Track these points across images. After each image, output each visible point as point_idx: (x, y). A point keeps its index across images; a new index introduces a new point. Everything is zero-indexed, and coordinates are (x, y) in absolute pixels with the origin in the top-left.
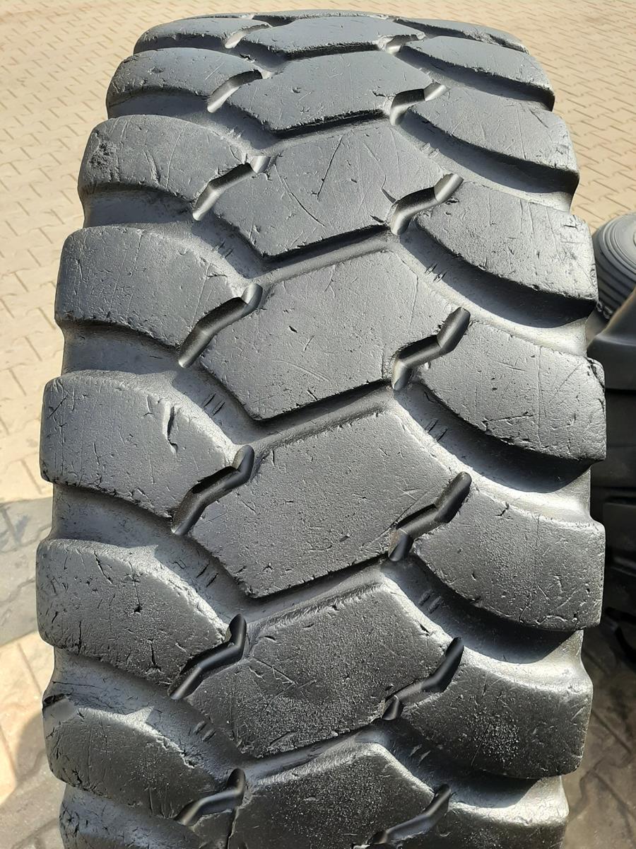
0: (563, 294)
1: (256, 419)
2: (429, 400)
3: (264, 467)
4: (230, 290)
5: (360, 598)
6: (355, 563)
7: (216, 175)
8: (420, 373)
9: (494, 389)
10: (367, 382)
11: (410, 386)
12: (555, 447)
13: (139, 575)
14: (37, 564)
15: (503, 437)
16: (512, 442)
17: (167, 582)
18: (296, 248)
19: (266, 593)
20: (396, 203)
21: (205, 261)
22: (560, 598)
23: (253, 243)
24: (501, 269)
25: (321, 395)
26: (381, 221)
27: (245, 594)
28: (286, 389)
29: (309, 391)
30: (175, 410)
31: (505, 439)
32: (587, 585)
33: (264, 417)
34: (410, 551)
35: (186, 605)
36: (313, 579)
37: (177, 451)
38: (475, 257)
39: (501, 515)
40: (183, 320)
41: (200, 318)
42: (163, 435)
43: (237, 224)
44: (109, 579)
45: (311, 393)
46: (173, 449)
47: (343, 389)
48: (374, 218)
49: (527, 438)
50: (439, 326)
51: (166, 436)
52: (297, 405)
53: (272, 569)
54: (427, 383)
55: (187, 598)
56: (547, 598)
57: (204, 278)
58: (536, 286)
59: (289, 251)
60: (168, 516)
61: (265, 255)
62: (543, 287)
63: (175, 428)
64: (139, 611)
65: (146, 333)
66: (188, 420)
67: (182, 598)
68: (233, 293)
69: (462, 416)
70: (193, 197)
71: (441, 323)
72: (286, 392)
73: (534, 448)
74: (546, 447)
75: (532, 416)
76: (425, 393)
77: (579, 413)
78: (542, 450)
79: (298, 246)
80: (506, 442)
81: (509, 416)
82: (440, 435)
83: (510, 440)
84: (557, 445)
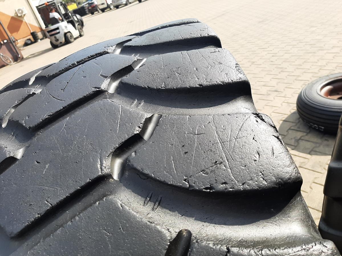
2: (142, 179)
9: (186, 153)
10: (90, 180)
12: (251, 182)
15: (204, 187)
16: (214, 189)
25: (55, 201)
31: (206, 188)
47: (72, 191)
48: (96, 88)
49: (224, 181)
50: (140, 127)
52: (38, 214)
54: (135, 166)
58: (200, 85)
59: (43, 121)
62: (205, 83)
71: (140, 125)
73: (233, 188)
74: (243, 184)
75: (222, 163)
76: (138, 174)
77: (261, 150)
78: (241, 188)
79: (48, 116)
80: (209, 191)
81: (203, 168)
82: (157, 203)
83: (210, 188)
84: (252, 179)
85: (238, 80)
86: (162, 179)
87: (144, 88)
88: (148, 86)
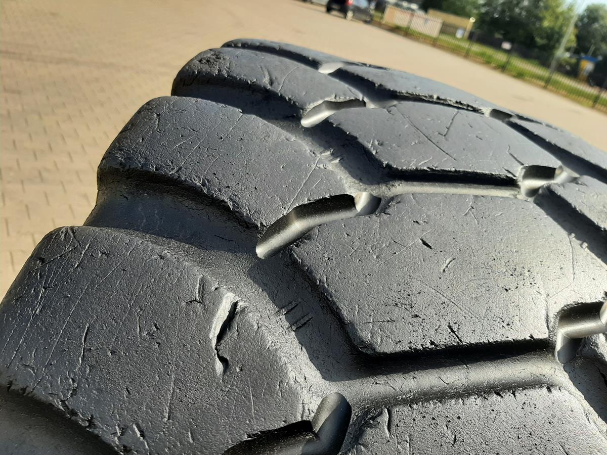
1: (365, 351)
7: (332, 99)
8: (595, 345)
11: (580, 362)
18: (425, 168)
20: (525, 168)
21: (314, 153)
23: (374, 153)
26: (515, 176)
28: (417, 316)
29: (450, 327)
30: (239, 308)
33: (379, 349)
37: (225, 372)
40: (277, 199)
41: (301, 203)
42: (210, 341)
43: (355, 134)
45: (453, 331)
46: (219, 366)
51: (214, 342)
57: (313, 166)
61: (389, 166)
63: (232, 334)
65: (223, 201)
68: (346, 190)
70: (306, 105)
72: (416, 319)
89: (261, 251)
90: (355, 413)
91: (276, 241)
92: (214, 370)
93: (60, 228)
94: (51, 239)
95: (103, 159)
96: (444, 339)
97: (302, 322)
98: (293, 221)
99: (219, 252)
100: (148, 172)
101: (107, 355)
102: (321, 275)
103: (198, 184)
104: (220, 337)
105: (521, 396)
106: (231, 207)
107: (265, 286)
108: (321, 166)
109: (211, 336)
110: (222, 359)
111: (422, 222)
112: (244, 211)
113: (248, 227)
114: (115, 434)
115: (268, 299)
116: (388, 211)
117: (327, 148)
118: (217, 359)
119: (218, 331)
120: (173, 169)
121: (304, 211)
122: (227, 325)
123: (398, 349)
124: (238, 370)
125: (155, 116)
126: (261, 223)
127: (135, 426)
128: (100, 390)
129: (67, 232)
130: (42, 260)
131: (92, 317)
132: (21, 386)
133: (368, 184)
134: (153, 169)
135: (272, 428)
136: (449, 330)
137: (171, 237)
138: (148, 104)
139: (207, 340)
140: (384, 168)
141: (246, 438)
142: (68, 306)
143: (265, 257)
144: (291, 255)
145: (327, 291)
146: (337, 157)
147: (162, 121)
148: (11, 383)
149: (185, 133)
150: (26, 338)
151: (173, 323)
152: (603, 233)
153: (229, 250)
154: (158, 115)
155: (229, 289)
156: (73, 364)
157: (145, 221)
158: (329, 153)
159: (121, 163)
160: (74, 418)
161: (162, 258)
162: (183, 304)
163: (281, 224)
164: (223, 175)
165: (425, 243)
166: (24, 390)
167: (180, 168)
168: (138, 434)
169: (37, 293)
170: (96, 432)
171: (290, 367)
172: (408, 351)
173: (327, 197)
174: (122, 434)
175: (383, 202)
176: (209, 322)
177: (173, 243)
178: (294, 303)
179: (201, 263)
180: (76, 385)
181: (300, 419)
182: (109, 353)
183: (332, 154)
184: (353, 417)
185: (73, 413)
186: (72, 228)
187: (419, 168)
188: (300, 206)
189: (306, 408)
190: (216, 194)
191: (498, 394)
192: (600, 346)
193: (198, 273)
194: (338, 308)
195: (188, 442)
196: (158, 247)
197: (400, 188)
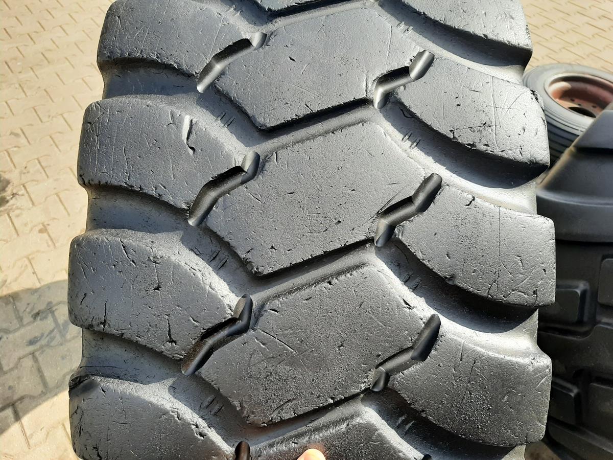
0: (506, 42)
1: (262, 128)
2: (405, 116)
3: (267, 165)
4: (240, 33)
5: (351, 275)
6: (347, 244)
8: (397, 94)
9: (458, 105)
10: (354, 99)
11: (389, 105)
12: (510, 152)
13: (159, 258)
14: (70, 253)
15: (467, 143)
16: (475, 147)
17: (183, 264)
18: (294, 4)
19: (270, 270)
21: (220, 15)
22: (521, 276)
24: (456, 22)
25: (316, 108)
27: (252, 272)
28: (287, 103)
29: (306, 105)
30: (194, 122)
31: (469, 144)
32: (543, 265)
33: (269, 125)
34: (393, 237)
35: (200, 283)
36: (310, 257)
37: (194, 153)
38: (435, 14)
39: (468, 205)
40: (201, 54)
41: (216, 53)
42: (183, 141)
44: (133, 262)
45: (307, 106)
46: (191, 151)
47: (335, 104)
49: (487, 143)
50: (411, 60)
51: (185, 141)
52: (296, 115)
53: (275, 249)
54: (403, 101)
55: (201, 278)
56: (510, 275)
57: (220, 25)
58: (486, 36)
59: (288, 7)
60: (185, 208)
61: (269, 10)
62: (491, 36)
63: (193, 136)
64: (158, 290)
65: (171, 64)
66: (204, 129)
67: (197, 277)
68: (243, 35)
69: (433, 126)
71: (412, 58)
72: (286, 105)
73: (493, 152)
74: (503, 151)
75: (490, 126)
76: (402, 110)
77: (526, 127)
78: (500, 154)
79: (296, 3)
80: (470, 147)
81: (471, 126)
82: (415, 144)
83: (473, 145)
84: (511, 150)
85: (524, 47)
86: (429, 123)
87: (419, 13)
88: (424, 12)
89: (200, 88)
90: (262, 158)
91: (208, 80)
92: (189, 154)
93: (92, 104)
94: (88, 111)
95: (98, 56)
96: (303, 112)
97: (230, 122)
98: (214, 65)
99: (178, 95)
100: (125, 59)
101: (137, 159)
102: (233, 94)
103: (154, 58)
104: (188, 138)
105: (345, 131)
106: (176, 67)
107: (207, 108)
108: (225, 23)
109: (183, 138)
110: (192, 148)
111: (289, 45)
112: (184, 67)
113: (189, 77)
114: (153, 190)
115: (210, 114)
116: (269, 44)
117: (231, 6)
118: (189, 148)
119: (186, 136)
120: (138, 52)
121: (220, 56)
122: (190, 133)
123: (278, 123)
124: (200, 151)
125: (117, 18)
126: (195, 72)
127: (160, 185)
128: (140, 174)
129: (96, 105)
130: (90, 123)
131: (124, 143)
132: (104, 182)
133: (260, 26)
134: (127, 55)
135: (222, 172)
136: (306, 106)
137: (150, 93)
138: (110, 9)
139: (182, 141)
140: (267, 12)
141: (211, 179)
142: (111, 142)
143: (203, 91)
144: (216, 87)
145: (239, 102)
146: (238, 11)
147: (123, 21)
148: (100, 182)
149: (138, 25)
150: (98, 161)
151: (163, 136)
152: (423, 16)
153: (184, 93)
154: (119, 17)
155: (186, 114)
156: (123, 166)
157: (134, 87)
158: (232, 9)
159: (108, 57)
160: (133, 188)
161: (148, 106)
162: (165, 126)
163: (207, 69)
164: (167, 48)
165: (291, 59)
166: (107, 183)
167: (142, 51)
168: (163, 188)
169: (94, 139)
170: (144, 192)
171: (225, 144)
172: (283, 123)
173: (231, 44)
174: (156, 189)
175: (267, 37)
176: (180, 132)
177: (153, 96)
178: (224, 113)
179: (170, 103)
180: (128, 174)
181: (234, 166)
182: (138, 157)
183: (235, 9)
184: (261, 160)
185: (132, 186)
186: (97, 102)
187: (289, 6)
188: (216, 55)
189: (237, 161)
190: (166, 61)
191: (333, 133)
192: (399, 94)
193: (168, 109)
194: (245, 110)
195: (186, 186)
196: (144, 101)
197: (281, 23)
